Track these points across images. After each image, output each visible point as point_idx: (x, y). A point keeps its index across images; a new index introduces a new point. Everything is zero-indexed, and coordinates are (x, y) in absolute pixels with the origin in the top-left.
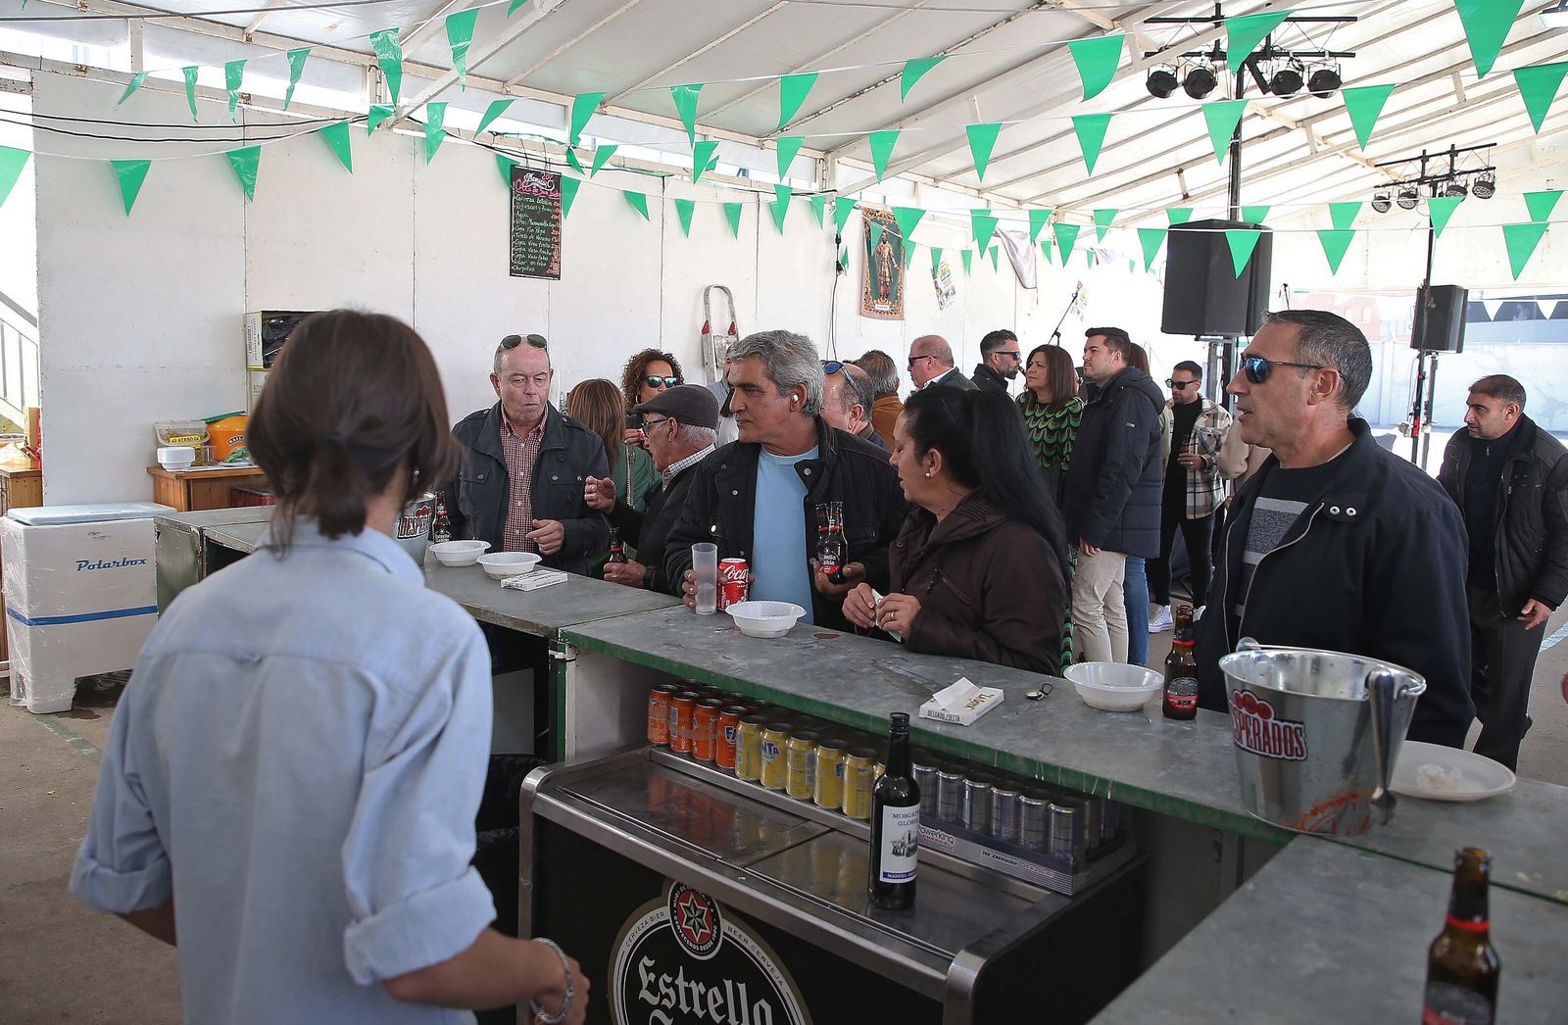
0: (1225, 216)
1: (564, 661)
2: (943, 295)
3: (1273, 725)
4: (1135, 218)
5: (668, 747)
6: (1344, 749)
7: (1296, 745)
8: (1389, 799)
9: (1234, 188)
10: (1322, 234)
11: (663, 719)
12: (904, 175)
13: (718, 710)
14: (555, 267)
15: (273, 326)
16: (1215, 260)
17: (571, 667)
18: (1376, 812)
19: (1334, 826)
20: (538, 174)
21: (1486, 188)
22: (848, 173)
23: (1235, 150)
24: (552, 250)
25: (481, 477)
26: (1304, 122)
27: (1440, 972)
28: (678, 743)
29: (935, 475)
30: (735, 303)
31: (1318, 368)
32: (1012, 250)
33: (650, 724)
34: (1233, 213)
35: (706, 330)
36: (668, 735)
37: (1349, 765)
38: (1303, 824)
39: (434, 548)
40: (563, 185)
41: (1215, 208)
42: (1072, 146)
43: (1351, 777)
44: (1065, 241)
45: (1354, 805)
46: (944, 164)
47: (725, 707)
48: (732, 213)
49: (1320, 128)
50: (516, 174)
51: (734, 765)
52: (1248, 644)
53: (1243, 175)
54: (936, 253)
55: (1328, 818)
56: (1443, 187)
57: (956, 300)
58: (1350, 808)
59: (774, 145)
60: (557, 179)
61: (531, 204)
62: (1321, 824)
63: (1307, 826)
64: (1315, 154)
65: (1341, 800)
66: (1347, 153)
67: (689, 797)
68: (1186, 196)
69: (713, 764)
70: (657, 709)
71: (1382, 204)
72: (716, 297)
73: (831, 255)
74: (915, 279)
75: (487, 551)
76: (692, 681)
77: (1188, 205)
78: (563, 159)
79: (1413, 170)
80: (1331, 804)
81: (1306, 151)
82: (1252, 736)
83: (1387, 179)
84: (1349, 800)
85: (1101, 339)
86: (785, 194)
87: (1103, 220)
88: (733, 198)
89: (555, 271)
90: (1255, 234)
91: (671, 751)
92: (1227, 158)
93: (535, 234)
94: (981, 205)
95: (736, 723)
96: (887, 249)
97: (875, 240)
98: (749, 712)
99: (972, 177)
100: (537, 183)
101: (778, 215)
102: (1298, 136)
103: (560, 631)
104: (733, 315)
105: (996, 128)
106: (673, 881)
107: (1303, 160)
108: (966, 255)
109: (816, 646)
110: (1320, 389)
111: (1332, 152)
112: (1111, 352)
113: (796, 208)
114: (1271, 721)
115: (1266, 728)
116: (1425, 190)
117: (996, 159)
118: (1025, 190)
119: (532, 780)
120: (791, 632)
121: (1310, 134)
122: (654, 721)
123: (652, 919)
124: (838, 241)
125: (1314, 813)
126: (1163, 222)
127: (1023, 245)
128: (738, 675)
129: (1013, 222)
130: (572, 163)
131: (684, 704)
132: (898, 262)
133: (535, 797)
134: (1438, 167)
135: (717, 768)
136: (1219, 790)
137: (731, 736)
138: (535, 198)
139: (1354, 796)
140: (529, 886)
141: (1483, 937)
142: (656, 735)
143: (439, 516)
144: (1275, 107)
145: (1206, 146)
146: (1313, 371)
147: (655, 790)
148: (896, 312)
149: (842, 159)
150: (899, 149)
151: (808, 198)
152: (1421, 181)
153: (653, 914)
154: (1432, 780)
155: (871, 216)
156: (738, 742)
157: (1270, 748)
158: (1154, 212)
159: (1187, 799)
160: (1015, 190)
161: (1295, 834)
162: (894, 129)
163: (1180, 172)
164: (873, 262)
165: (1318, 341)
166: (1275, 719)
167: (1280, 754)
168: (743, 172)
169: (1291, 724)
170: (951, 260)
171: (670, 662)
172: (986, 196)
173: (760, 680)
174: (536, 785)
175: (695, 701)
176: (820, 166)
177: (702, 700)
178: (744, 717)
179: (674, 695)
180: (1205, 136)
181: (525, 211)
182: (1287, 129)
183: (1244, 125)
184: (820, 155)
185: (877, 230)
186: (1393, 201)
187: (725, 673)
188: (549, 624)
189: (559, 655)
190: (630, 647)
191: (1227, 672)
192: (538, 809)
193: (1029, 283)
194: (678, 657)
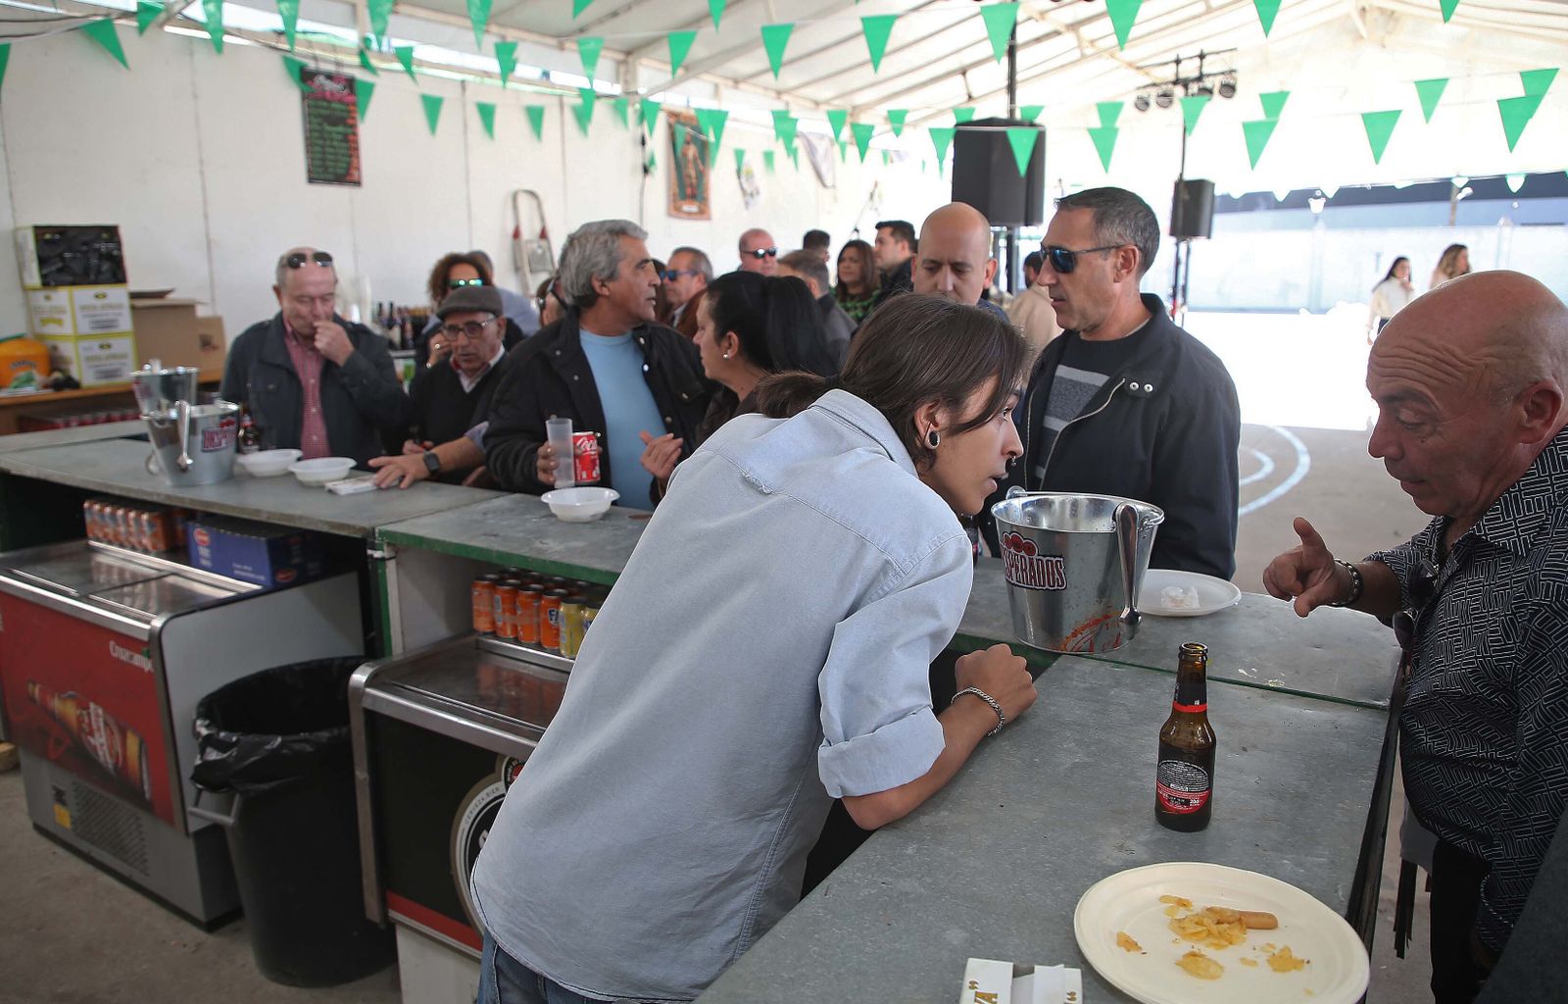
0: (1004, 115)
1: (383, 559)
2: (749, 195)
3: (1038, 560)
4: (925, 118)
5: (494, 634)
6: (1098, 578)
7: (1057, 576)
8: (1133, 617)
9: (1011, 88)
10: (1091, 131)
11: (488, 608)
12: (706, 77)
13: (539, 595)
14: (355, 173)
15: (47, 242)
16: (995, 157)
17: (391, 566)
18: (1124, 627)
19: (1091, 645)
20: (330, 77)
21: (1229, 89)
22: (649, 74)
23: (1012, 52)
24: (350, 156)
25: (271, 387)
26: (1074, 27)
27: (1169, 751)
28: (503, 629)
29: (733, 357)
30: (546, 207)
31: (1118, 248)
32: (811, 151)
33: (475, 614)
34: (1012, 112)
35: (516, 235)
36: (493, 623)
37: (1103, 591)
38: (1065, 646)
39: (242, 459)
40: (358, 89)
41: (995, 107)
42: (860, 50)
43: (1104, 600)
44: (862, 139)
45: (1107, 625)
46: (743, 65)
47: (547, 591)
48: (535, 116)
49: (1087, 32)
50: (305, 76)
51: (558, 644)
52: (1017, 492)
53: (1019, 77)
54: (739, 155)
55: (1086, 639)
56: (1194, 88)
57: (762, 199)
58: (1105, 627)
59: (575, 47)
60: (350, 83)
61: (323, 108)
62: (1081, 643)
63: (1070, 646)
64: (1083, 57)
65: (1097, 622)
66: (1112, 56)
67: (518, 679)
68: (970, 97)
69: (539, 646)
70: (481, 598)
71: (1143, 104)
72: (524, 202)
73: (636, 158)
74: (721, 179)
75: (299, 459)
76: (513, 569)
77: (972, 104)
78: (356, 60)
79: (1169, 73)
80: (1088, 626)
81: (1076, 54)
82: (1020, 572)
83: (1149, 81)
84: (1103, 621)
85: (888, 231)
86: (589, 96)
87: (896, 120)
88: (536, 102)
89: (356, 178)
90: (1032, 133)
91: (497, 638)
92: (1005, 60)
93: (332, 140)
94: (779, 106)
95: (557, 604)
96: (692, 151)
97: (680, 141)
98: (571, 594)
99: (769, 78)
100: (330, 86)
101: (583, 117)
102: (1069, 39)
103: (377, 530)
104: (542, 219)
105: (787, 30)
106: (505, 757)
107: (1073, 63)
108: (768, 157)
109: (630, 527)
110: (1123, 266)
111: (1098, 54)
112: (897, 242)
113: (601, 111)
114: (1035, 557)
115: (1031, 564)
116: (1179, 91)
117: (791, 62)
118: (824, 92)
119: (359, 677)
120: (606, 516)
121: (1079, 38)
122: (478, 611)
123: (488, 795)
124: (643, 143)
125: (1074, 635)
126: (949, 122)
127: (821, 146)
128: (555, 558)
129: (813, 124)
130: (365, 65)
131: (506, 592)
132: (703, 163)
133: (364, 692)
134: (1189, 70)
135: (543, 650)
136: (995, 624)
137: (554, 618)
138: (329, 102)
139: (1106, 617)
140: (365, 779)
141: (1202, 717)
142: (482, 624)
143: (245, 428)
144: (1047, 11)
145: (986, 49)
146: (1113, 251)
147: (485, 675)
148: (703, 213)
149: (644, 61)
150: (698, 51)
151: (612, 101)
152: (1175, 83)
153: (488, 790)
154: (1173, 600)
155: (675, 117)
156: (561, 623)
157: (1035, 581)
158: (941, 112)
159: (967, 634)
160: (812, 92)
161: (1061, 654)
162: (691, 30)
163: (964, 73)
164: (678, 163)
165: (1112, 222)
166: (1039, 555)
167: (1044, 586)
168: (546, 74)
169: (1052, 559)
170: (754, 161)
171: (488, 551)
172: (786, 97)
173: (577, 561)
174: (364, 680)
175: (516, 589)
176: (622, 69)
177: (524, 587)
178: (566, 599)
179: (495, 584)
180: (985, 39)
181: (320, 116)
182: (1057, 33)
183: (1019, 29)
184: (621, 57)
185: (683, 132)
186: (1152, 102)
187: (542, 557)
188: (366, 524)
189: (377, 554)
190: (448, 539)
191: (998, 517)
192: (367, 704)
193: (829, 182)
194: (495, 545)
